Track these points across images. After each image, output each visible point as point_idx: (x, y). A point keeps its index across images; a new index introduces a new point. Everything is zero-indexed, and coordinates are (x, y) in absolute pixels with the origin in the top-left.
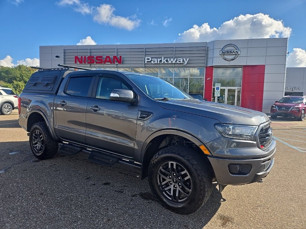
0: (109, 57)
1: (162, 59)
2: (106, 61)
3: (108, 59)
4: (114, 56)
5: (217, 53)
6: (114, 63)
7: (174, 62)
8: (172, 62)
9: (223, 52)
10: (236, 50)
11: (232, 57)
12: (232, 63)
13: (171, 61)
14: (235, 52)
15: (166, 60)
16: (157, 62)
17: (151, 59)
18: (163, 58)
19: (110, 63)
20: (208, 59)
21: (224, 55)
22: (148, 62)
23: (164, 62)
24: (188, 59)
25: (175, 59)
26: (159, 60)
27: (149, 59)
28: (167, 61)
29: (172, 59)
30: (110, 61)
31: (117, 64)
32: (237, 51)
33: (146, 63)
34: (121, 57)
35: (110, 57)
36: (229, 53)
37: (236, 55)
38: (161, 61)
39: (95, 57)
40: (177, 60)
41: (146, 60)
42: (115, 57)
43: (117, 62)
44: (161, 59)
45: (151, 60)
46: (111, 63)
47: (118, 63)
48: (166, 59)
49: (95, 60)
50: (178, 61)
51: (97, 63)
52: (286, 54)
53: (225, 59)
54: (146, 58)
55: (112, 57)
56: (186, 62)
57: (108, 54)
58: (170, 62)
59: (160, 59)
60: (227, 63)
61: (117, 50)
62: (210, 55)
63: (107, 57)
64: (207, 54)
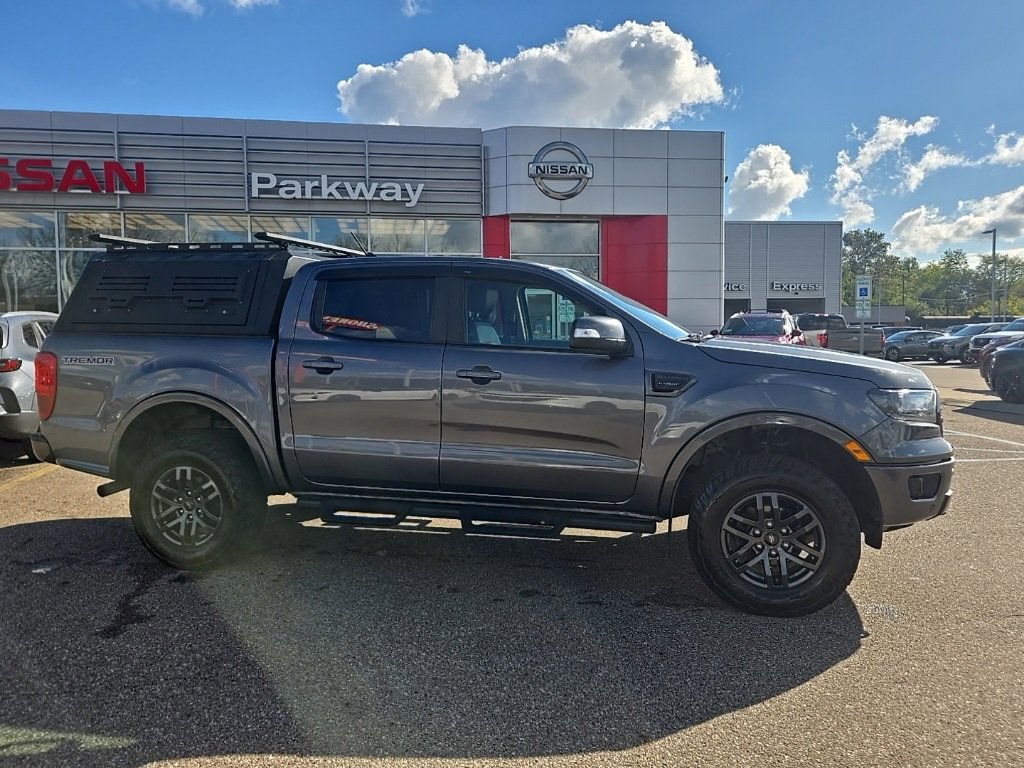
0: (83, 165)
1: (320, 184)
2: (68, 183)
3: (79, 174)
4: (106, 163)
5: (521, 169)
6: (110, 190)
7: (369, 196)
8: (361, 194)
9: (538, 167)
10: (580, 162)
11: (566, 186)
12: (570, 207)
13: (358, 191)
14: (577, 169)
15: (337, 188)
16: (303, 194)
17: (278, 183)
18: (324, 178)
19: (90, 191)
20: (491, 190)
21: (542, 178)
22: (261, 191)
23: (330, 194)
24: (421, 187)
25: (374, 186)
26: (309, 185)
27: (267, 181)
28: (341, 189)
29: (361, 186)
30: (90, 182)
31: (122, 196)
32: (583, 166)
33: (255, 193)
34: (140, 166)
35: (91, 166)
36: (560, 172)
37: (581, 179)
38: (317, 190)
39: (13, 163)
40: (379, 189)
41: (256, 186)
42: (112, 167)
43: (121, 189)
44: (316, 184)
45: (278, 187)
46: (96, 189)
47: (127, 192)
48: (337, 184)
49: (14, 175)
50: (383, 194)
51: (23, 188)
52: (721, 183)
53: (546, 193)
54: (255, 176)
55: (97, 166)
56: (415, 198)
57: (77, 153)
58: (354, 196)
59: (312, 181)
60: (552, 207)
61: (119, 138)
62: (496, 178)
63: (73, 165)
64: (487, 173)
